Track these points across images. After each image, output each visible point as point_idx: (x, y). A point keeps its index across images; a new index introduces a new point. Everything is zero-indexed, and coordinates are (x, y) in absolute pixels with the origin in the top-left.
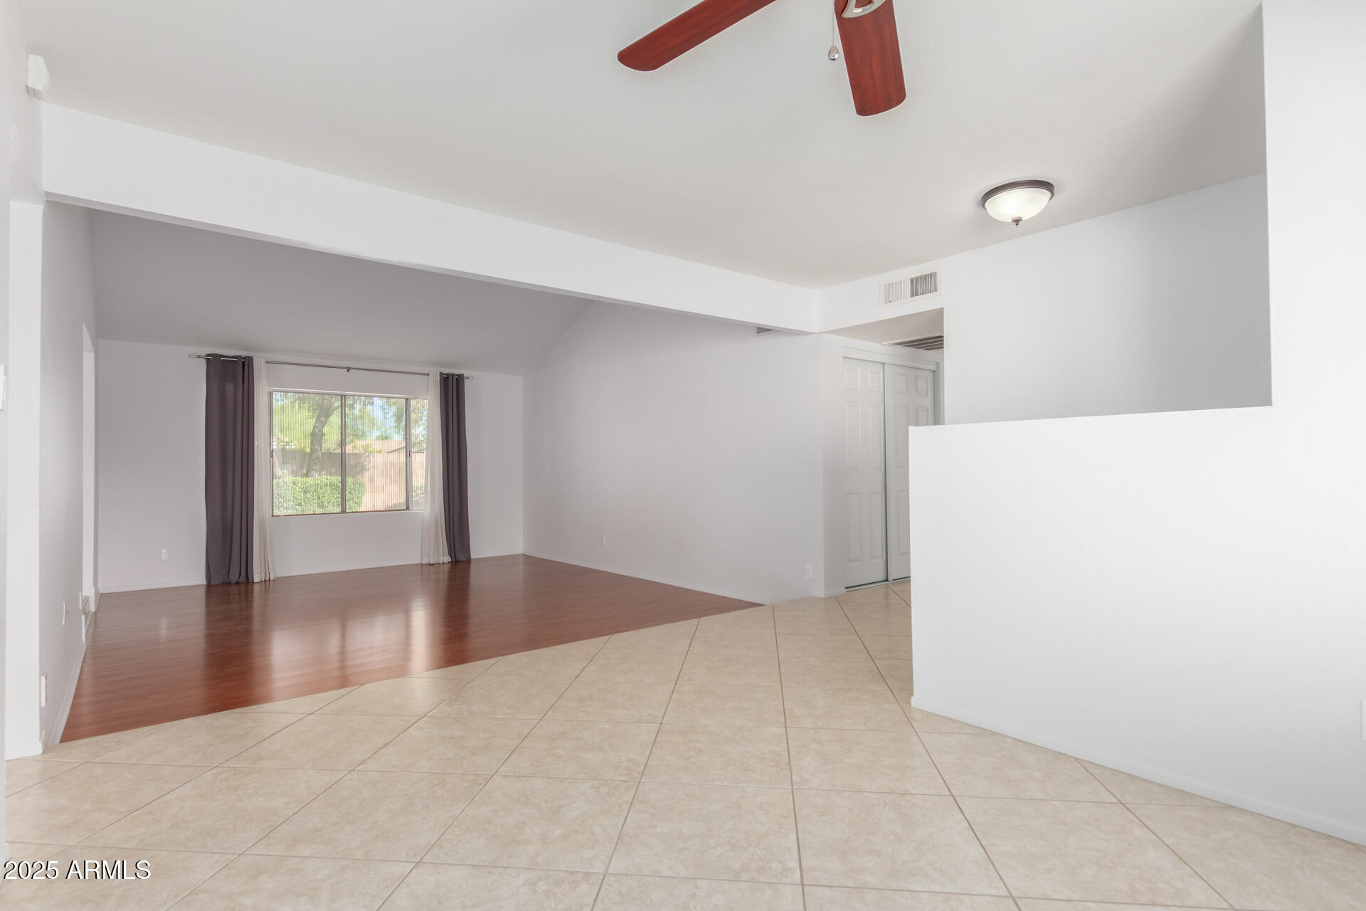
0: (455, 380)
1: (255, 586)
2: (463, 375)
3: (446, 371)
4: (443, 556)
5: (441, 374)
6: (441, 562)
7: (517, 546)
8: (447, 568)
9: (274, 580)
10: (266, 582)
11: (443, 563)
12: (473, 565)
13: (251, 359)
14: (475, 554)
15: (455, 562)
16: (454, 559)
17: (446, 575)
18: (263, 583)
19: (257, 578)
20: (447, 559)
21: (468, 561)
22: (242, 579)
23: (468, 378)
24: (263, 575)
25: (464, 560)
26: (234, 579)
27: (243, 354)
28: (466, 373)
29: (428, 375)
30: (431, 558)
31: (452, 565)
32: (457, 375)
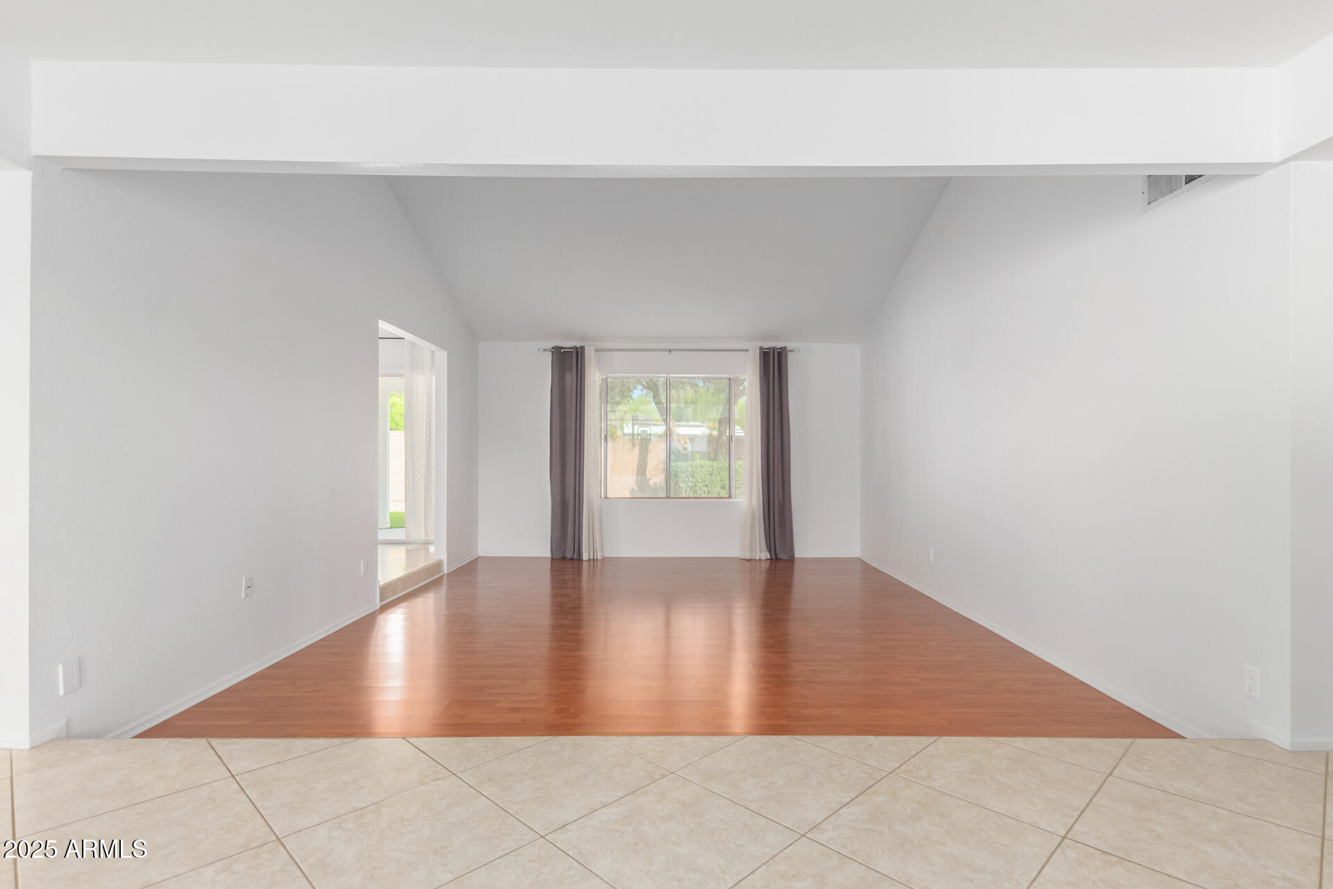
0: (776, 354)
1: (584, 563)
2: (785, 347)
3: (766, 345)
4: (761, 552)
5: (761, 348)
6: (758, 559)
7: (853, 549)
8: (765, 566)
9: (600, 560)
10: (593, 561)
11: (760, 560)
12: (797, 565)
13: (582, 348)
14: (799, 553)
15: (775, 559)
16: (774, 557)
17: (764, 576)
18: (592, 562)
19: (585, 557)
20: (765, 555)
21: (792, 560)
22: (575, 556)
23: (792, 351)
24: (592, 554)
25: (785, 558)
26: (569, 555)
27: (578, 344)
28: (789, 345)
29: (748, 350)
30: (748, 553)
31: (771, 563)
32: (780, 349)
